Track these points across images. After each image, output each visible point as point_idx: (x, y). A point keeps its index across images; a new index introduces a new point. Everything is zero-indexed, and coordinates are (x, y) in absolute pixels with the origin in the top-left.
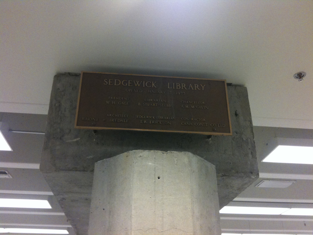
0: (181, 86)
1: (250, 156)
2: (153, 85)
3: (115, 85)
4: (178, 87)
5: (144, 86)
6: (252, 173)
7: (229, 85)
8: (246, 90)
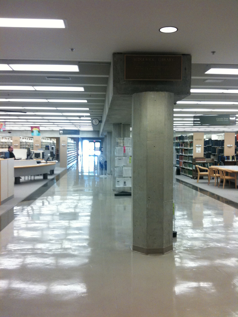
0: (164, 60)
1: (188, 87)
2: (153, 60)
3: (138, 60)
4: (163, 60)
5: (149, 61)
6: (188, 93)
7: (184, 55)
8: (191, 56)
